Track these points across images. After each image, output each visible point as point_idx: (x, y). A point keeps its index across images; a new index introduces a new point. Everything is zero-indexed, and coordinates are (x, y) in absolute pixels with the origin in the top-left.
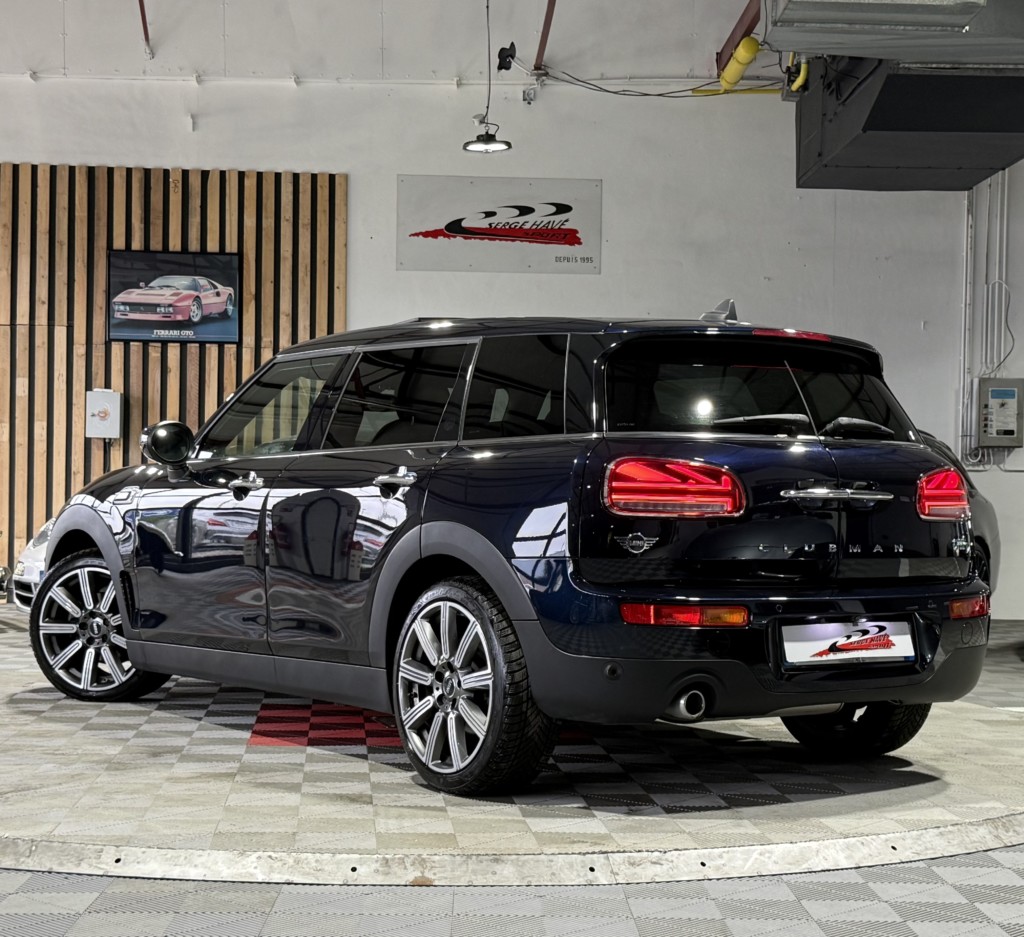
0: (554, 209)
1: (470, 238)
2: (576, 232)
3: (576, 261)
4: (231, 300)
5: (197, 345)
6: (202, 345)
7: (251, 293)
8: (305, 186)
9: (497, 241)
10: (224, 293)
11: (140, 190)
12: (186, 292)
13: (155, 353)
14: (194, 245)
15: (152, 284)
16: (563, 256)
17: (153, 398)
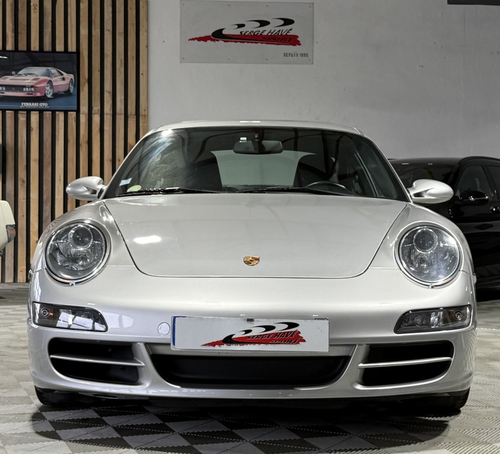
0: (282, 22)
1: (228, 41)
2: (297, 37)
3: (297, 56)
4: (72, 83)
5: (50, 112)
6: (53, 112)
7: (85, 78)
8: (120, 9)
9: (246, 43)
11: (11, 11)
12: (42, 78)
13: (22, 118)
14: (47, 47)
15: (20, 73)
16: (288, 52)
17: (21, 147)
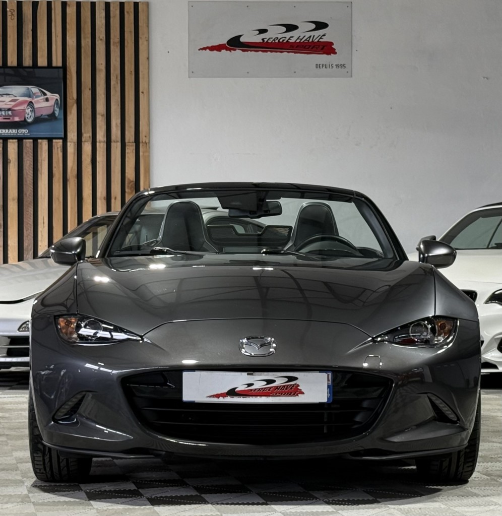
0: (314, 26)
2: (332, 44)
3: (332, 67)
5: (31, 141)
6: (35, 140)
7: (73, 98)
8: (115, 12)
9: (269, 53)
10: (52, 99)
14: (27, 61)
16: (321, 63)
